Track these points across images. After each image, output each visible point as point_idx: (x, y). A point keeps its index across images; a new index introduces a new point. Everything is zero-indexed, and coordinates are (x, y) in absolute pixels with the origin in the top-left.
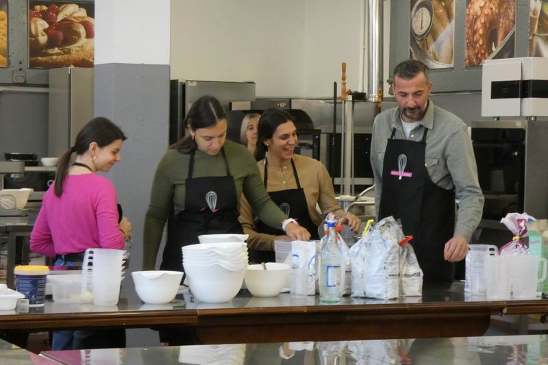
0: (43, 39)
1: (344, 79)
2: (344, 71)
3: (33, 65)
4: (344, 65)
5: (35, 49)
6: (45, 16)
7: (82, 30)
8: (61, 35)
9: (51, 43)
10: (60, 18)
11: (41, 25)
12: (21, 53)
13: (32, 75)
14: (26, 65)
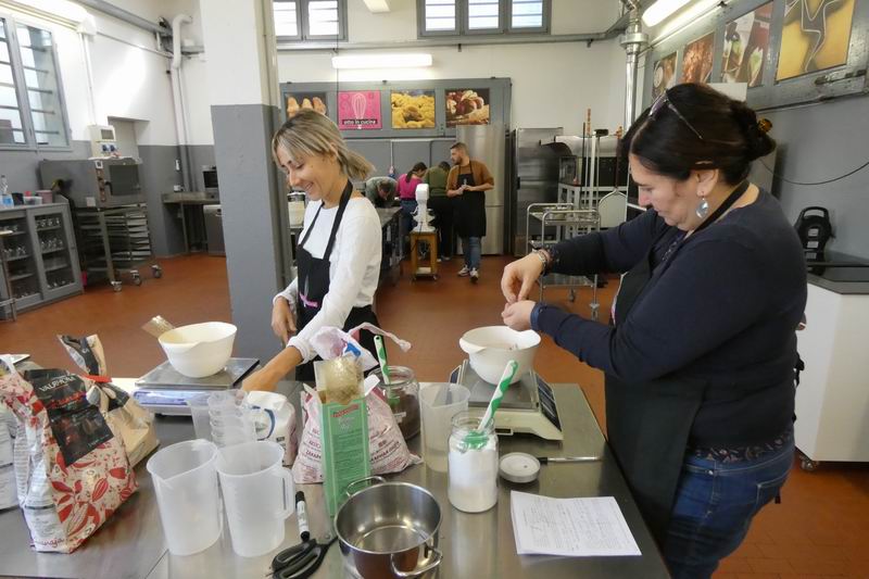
0: (454, 111)
1: (589, 120)
2: (589, 114)
3: (448, 126)
4: (589, 110)
5: (449, 117)
6: (454, 98)
7: (475, 105)
8: (463, 108)
9: (458, 113)
10: (463, 99)
11: (453, 103)
12: (442, 119)
13: (448, 131)
14: (444, 127)
